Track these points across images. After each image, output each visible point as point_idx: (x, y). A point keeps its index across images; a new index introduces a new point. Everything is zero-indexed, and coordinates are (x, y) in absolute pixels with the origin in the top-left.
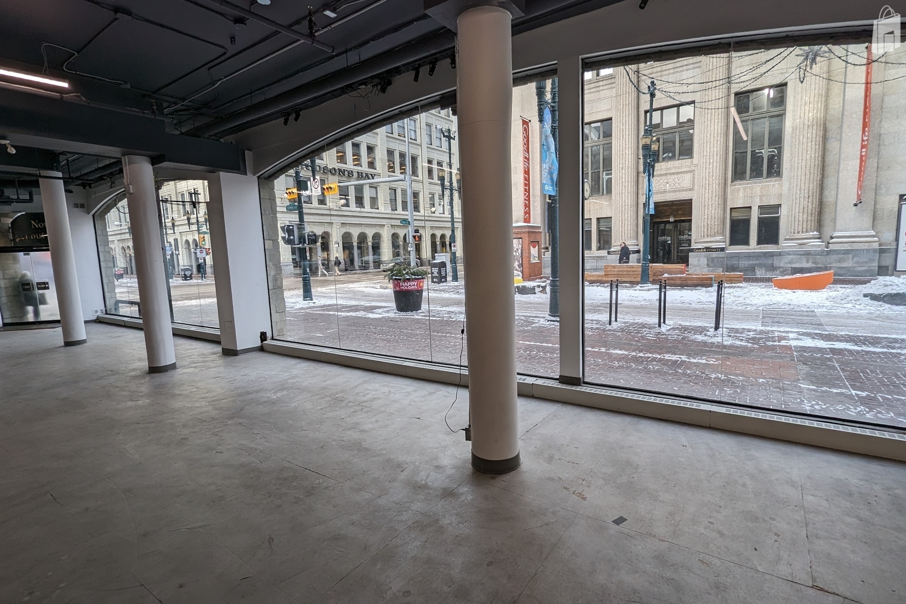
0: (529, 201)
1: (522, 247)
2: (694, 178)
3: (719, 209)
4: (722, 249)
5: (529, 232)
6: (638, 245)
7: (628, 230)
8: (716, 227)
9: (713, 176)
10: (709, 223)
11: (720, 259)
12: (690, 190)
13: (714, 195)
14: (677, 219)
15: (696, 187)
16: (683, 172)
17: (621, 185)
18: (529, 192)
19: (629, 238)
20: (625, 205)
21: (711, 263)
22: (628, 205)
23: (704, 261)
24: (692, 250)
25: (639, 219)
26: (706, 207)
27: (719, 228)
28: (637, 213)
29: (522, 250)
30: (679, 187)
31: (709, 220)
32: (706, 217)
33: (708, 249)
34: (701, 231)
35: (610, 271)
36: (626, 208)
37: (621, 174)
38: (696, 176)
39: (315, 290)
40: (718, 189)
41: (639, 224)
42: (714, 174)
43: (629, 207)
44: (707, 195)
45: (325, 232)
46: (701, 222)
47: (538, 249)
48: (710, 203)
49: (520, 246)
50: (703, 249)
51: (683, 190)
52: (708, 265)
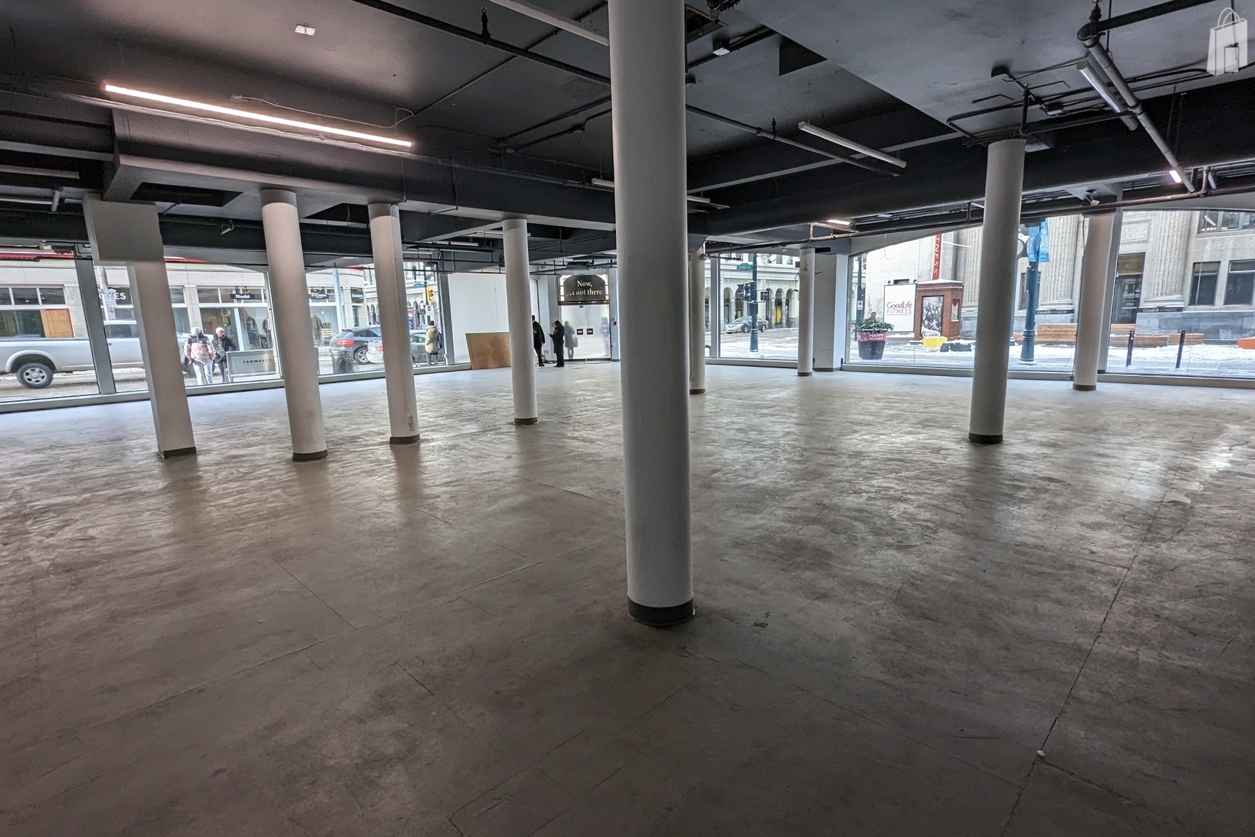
0: (939, 254)
1: (943, 306)
2: (1149, 228)
3: (1180, 264)
4: (1180, 309)
5: (952, 289)
6: (1072, 304)
7: (1061, 287)
8: (1173, 284)
9: (1174, 227)
10: (1165, 280)
11: (1175, 320)
12: (1143, 242)
13: (1174, 249)
14: (1123, 274)
15: (1151, 239)
16: (1137, 222)
17: (1057, 236)
18: (940, 244)
19: (1062, 296)
20: (1061, 259)
21: (1164, 324)
22: (1064, 259)
23: (1155, 322)
24: (1141, 310)
25: (1076, 274)
26: (1163, 262)
27: (1177, 286)
28: (1074, 268)
29: (942, 309)
30: (1129, 238)
31: (1165, 277)
32: (1161, 273)
33: (1161, 309)
34: (1154, 288)
35: (1045, 331)
36: (1062, 262)
37: (1058, 224)
38: (1152, 227)
39: (760, 346)
40: (1179, 242)
41: (1075, 281)
42: (1176, 225)
43: (1065, 261)
44: (1165, 248)
45: (779, 289)
46: (1155, 279)
47: (959, 307)
48: (1168, 257)
49: (941, 304)
50: (1156, 309)
51: (1134, 243)
52: (1160, 327)
